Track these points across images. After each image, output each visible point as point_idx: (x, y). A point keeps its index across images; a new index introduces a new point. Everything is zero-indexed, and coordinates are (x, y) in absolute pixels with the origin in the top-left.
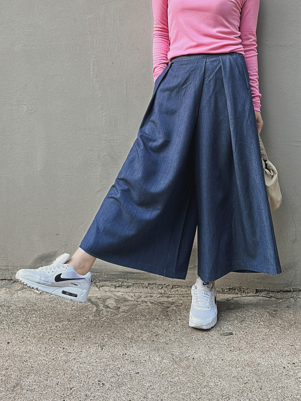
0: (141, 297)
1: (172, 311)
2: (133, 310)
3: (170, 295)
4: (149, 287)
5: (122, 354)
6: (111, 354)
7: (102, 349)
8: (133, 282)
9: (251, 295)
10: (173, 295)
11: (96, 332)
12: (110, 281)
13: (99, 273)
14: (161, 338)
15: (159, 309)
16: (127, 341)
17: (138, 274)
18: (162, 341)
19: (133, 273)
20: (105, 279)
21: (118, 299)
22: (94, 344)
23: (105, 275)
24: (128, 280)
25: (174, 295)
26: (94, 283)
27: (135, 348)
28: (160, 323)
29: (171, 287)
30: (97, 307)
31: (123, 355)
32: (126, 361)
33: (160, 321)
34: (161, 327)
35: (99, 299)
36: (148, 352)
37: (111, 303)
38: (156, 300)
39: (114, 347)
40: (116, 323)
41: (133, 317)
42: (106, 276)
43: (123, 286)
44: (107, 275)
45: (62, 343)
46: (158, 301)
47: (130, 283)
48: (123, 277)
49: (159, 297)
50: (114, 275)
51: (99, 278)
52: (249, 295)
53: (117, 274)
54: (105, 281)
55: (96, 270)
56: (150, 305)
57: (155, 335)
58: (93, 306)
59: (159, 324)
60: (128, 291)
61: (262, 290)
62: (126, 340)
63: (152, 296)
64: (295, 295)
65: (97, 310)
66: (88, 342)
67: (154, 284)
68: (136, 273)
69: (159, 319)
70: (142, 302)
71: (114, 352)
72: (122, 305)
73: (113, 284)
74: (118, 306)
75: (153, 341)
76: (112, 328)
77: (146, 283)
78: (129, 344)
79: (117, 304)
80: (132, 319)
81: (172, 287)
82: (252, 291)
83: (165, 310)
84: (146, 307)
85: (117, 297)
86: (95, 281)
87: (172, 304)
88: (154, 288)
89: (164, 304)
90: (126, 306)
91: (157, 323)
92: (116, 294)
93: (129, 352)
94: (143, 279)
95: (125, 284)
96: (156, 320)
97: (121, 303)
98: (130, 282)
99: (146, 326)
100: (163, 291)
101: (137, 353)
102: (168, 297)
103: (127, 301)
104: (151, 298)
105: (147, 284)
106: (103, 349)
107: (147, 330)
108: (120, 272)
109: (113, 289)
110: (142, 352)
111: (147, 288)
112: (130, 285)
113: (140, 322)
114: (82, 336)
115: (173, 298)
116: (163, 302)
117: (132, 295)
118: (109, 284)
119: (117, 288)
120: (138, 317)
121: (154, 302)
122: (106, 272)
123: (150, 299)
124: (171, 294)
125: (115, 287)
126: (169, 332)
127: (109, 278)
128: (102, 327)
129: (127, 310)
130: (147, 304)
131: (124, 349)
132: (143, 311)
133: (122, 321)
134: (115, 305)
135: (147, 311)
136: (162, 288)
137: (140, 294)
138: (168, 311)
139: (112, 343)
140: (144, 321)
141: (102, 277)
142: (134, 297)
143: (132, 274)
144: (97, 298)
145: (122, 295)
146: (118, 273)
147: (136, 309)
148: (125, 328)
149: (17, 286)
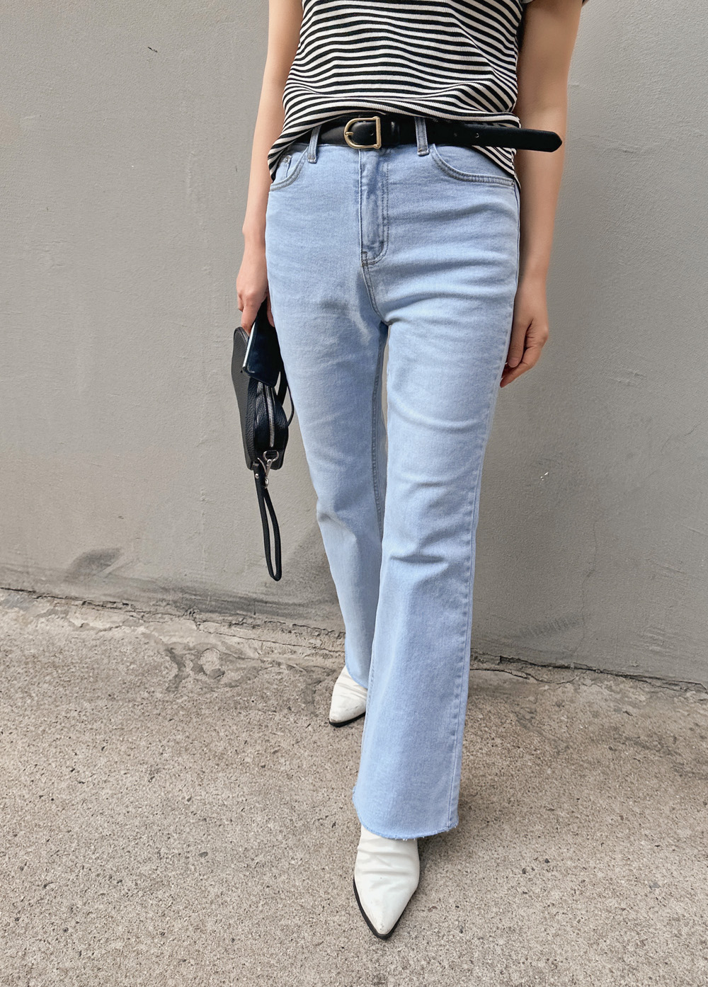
0: (273, 651)
1: (324, 691)
2: (249, 682)
3: (330, 651)
4: (295, 631)
5: (187, 798)
6: (165, 794)
7: (152, 779)
8: (264, 618)
9: (488, 667)
10: (337, 652)
11: (154, 732)
12: (220, 613)
13: (200, 596)
14: (282, 760)
15: (299, 685)
16: (211, 763)
17: (274, 606)
18: (282, 769)
19: (266, 603)
20: (211, 609)
21: (226, 654)
22: (139, 765)
23: (210, 601)
24: (255, 614)
25: (339, 653)
26: (190, 613)
27: (220, 784)
28: (292, 720)
29: (337, 636)
30: (179, 670)
31: (188, 800)
32: (192, 816)
33: (293, 715)
34: (290, 731)
35: (190, 650)
36: (244, 797)
37: (211, 661)
38: (301, 661)
39: (177, 775)
40: (203, 712)
41: (241, 701)
42: (213, 603)
43: (245, 625)
44: (216, 601)
45: (76, 754)
46: (305, 664)
47: (258, 621)
48: (245, 607)
49: (309, 655)
50: (228, 602)
51: (200, 606)
52: (485, 666)
53: (235, 602)
54: (211, 612)
55: (195, 591)
56: (286, 672)
57: (272, 751)
58: (173, 664)
59: (288, 723)
60: (253, 636)
61: (512, 658)
62: (209, 760)
63: (295, 652)
64: (577, 678)
65: (176, 676)
66: (128, 758)
67: (304, 626)
68: (270, 603)
69: (293, 709)
70: (271, 663)
71: (172, 790)
72: (231, 667)
73: (226, 618)
74: (223, 669)
75: (264, 767)
76: (191, 725)
77: (289, 623)
78: (212, 771)
79: (221, 665)
80: (239, 707)
81: (339, 636)
82: (492, 659)
83: (310, 687)
84: (276, 677)
85: (226, 648)
86: (191, 610)
87: (328, 675)
88: (304, 633)
89: (313, 672)
90: (238, 670)
91: (285, 719)
92: (226, 641)
93: (204, 793)
94: (283, 616)
95: (250, 621)
96: (286, 711)
97: (231, 662)
98: (259, 619)
99: (260, 725)
100: (318, 642)
101: (219, 797)
102: (325, 656)
103: (243, 659)
104: (292, 656)
105: (291, 626)
106: (154, 780)
107: (260, 737)
108: (240, 598)
109: (224, 629)
110: (231, 796)
111: (290, 632)
112: (258, 623)
113: (253, 713)
114: (123, 740)
115: (334, 660)
116: (313, 669)
117: (256, 646)
118: (218, 619)
119: (233, 627)
120: (253, 701)
121: (295, 666)
122: (214, 595)
123: (289, 659)
124: (333, 650)
125: (230, 625)
126: (302, 746)
127: (219, 607)
128: (170, 720)
129: (236, 681)
130: (281, 671)
131: (197, 783)
132: (267, 685)
133: (217, 708)
134: (217, 668)
135: (275, 687)
136: (319, 635)
137: (273, 645)
138: (315, 692)
139: (176, 765)
140: (260, 713)
141: (205, 604)
142: (260, 652)
143: (264, 604)
144: (187, 648)
145: (239, 643)
146: (238, 600)
147: (255, 680)
148: (217, 728)
149: (44, 606)
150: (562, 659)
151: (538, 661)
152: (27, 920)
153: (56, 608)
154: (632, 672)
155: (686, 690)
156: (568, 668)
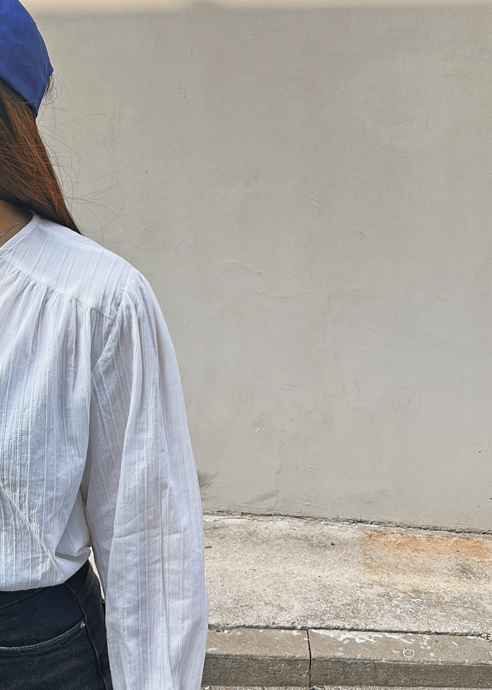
150: (269, 511)
151: (258, 514)
154: (298, 515)
155: (321, 521)
156: (271, 515)
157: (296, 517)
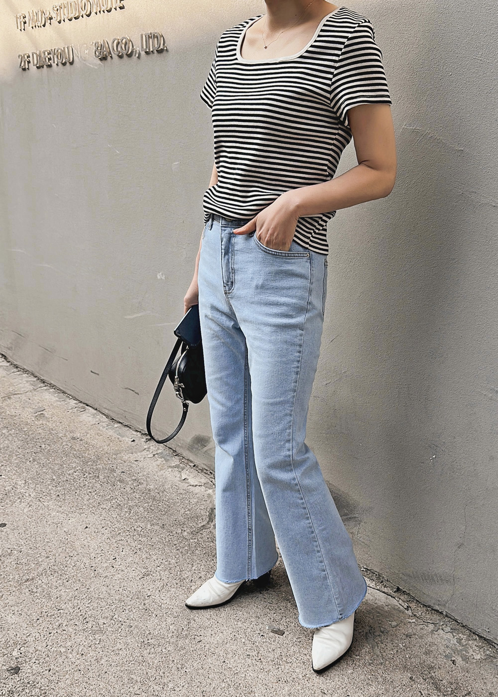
52: (386, 590)
61: (405, 591)
64: (441, 624)
82: (392, 586)
149: (175, 461)
150: (438, 605)
151: (422, 600)
152: (41, 622)
153: (181, 464)
156: (442, 614)
157: (481, 637)
